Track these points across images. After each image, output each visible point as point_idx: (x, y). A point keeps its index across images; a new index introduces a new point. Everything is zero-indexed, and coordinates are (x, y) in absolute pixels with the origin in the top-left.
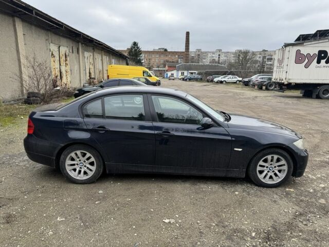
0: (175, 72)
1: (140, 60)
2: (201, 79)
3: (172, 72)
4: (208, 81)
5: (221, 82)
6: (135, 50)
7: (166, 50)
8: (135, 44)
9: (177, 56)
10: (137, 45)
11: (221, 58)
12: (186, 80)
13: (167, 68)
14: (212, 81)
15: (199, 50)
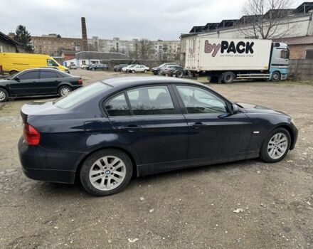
0: (74, 61)
1: (30, 47)
2: (108, 68)
3: (72, 61)
4: (115, 70)
5: (131, 72)
6: (22, 35)
7: (59, 36)
8: (21, 28)
9: (73, 43)
10: (24, 29)
11: (119, 47)
12: (91, 69)
13: (63, 56)
14: (120, 70)
15: (96, 38)
